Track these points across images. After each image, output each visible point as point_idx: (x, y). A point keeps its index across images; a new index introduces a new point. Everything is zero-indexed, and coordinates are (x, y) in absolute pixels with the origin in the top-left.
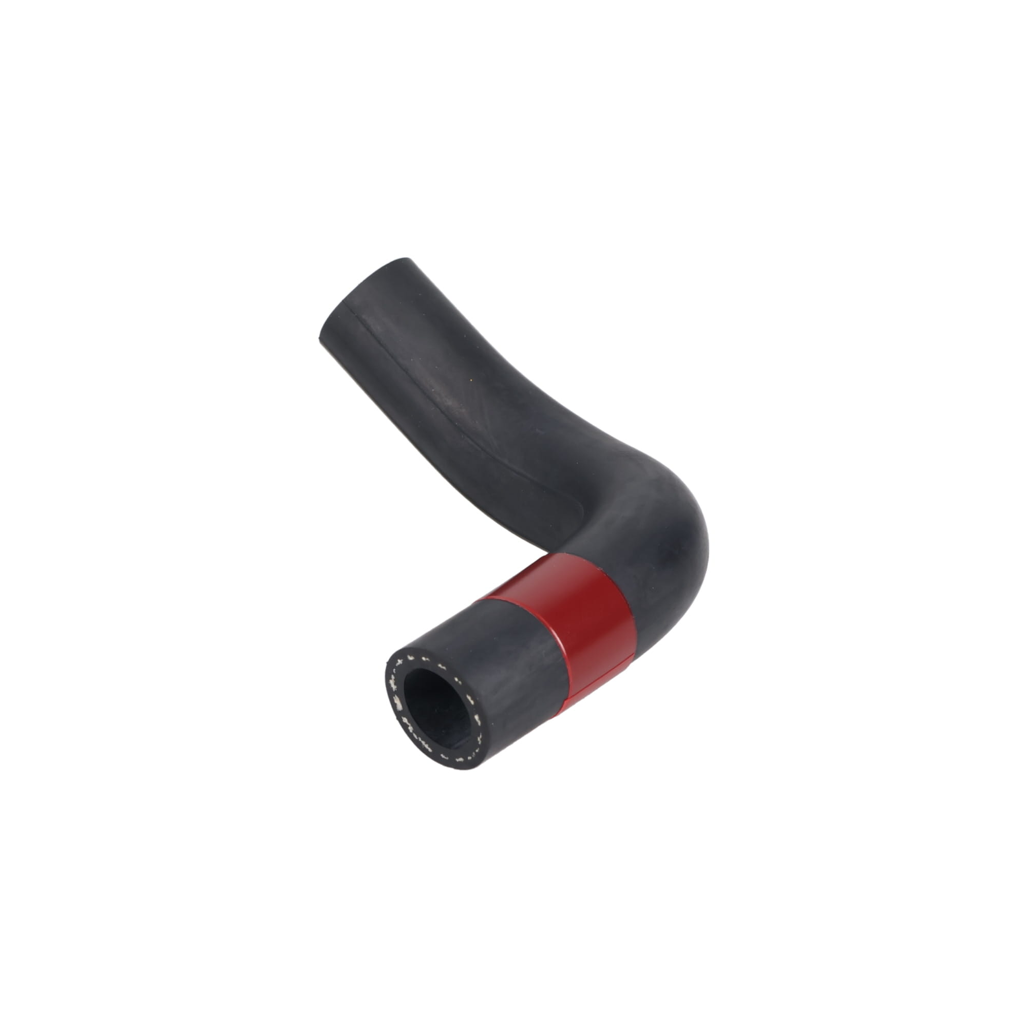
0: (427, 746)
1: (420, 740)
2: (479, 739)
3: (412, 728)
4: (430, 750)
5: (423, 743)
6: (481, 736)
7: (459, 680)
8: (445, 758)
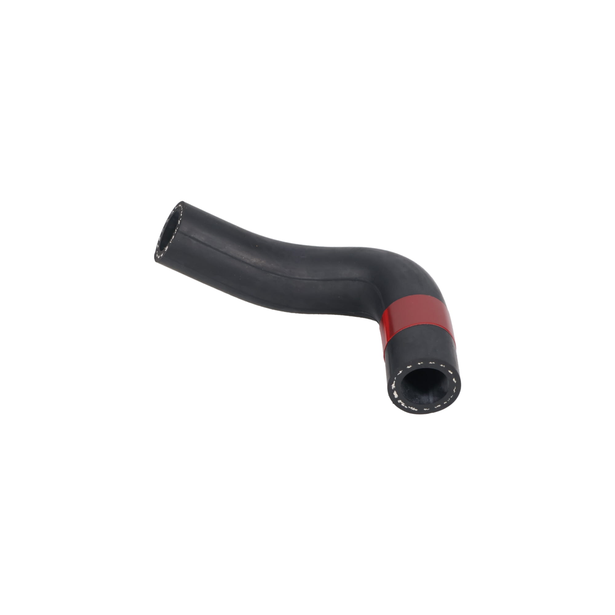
0: (414, 409)
1: (409, 407)
2: (454, 390)
3: (404, 404)
4: (416, 410)
5: (411, 408)
6: (455, 388)
7: (443, 365)
8: (428, 410)
